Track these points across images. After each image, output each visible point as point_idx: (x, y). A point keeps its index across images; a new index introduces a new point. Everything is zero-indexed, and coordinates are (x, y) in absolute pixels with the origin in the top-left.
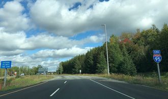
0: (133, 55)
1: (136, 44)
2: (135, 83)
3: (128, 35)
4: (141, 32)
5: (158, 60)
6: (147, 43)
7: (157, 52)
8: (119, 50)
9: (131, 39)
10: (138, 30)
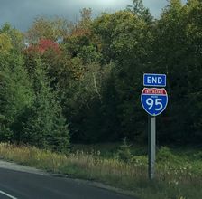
0: (65, 91)
1: (75, 55)
2: (70, 176)
3: (54, 28)
4: (93, 18)
5: (155, 106)
6: (110, 56)
7: (157, 79)
8: (25, 72)
9: (60, 41)
10: (86, 12)
